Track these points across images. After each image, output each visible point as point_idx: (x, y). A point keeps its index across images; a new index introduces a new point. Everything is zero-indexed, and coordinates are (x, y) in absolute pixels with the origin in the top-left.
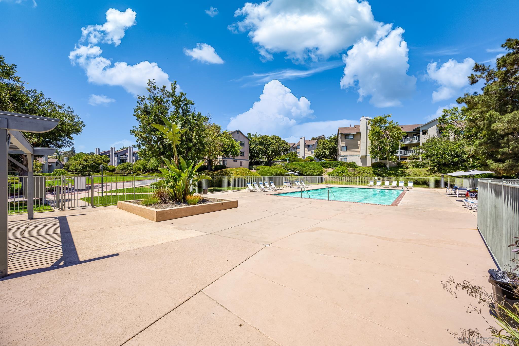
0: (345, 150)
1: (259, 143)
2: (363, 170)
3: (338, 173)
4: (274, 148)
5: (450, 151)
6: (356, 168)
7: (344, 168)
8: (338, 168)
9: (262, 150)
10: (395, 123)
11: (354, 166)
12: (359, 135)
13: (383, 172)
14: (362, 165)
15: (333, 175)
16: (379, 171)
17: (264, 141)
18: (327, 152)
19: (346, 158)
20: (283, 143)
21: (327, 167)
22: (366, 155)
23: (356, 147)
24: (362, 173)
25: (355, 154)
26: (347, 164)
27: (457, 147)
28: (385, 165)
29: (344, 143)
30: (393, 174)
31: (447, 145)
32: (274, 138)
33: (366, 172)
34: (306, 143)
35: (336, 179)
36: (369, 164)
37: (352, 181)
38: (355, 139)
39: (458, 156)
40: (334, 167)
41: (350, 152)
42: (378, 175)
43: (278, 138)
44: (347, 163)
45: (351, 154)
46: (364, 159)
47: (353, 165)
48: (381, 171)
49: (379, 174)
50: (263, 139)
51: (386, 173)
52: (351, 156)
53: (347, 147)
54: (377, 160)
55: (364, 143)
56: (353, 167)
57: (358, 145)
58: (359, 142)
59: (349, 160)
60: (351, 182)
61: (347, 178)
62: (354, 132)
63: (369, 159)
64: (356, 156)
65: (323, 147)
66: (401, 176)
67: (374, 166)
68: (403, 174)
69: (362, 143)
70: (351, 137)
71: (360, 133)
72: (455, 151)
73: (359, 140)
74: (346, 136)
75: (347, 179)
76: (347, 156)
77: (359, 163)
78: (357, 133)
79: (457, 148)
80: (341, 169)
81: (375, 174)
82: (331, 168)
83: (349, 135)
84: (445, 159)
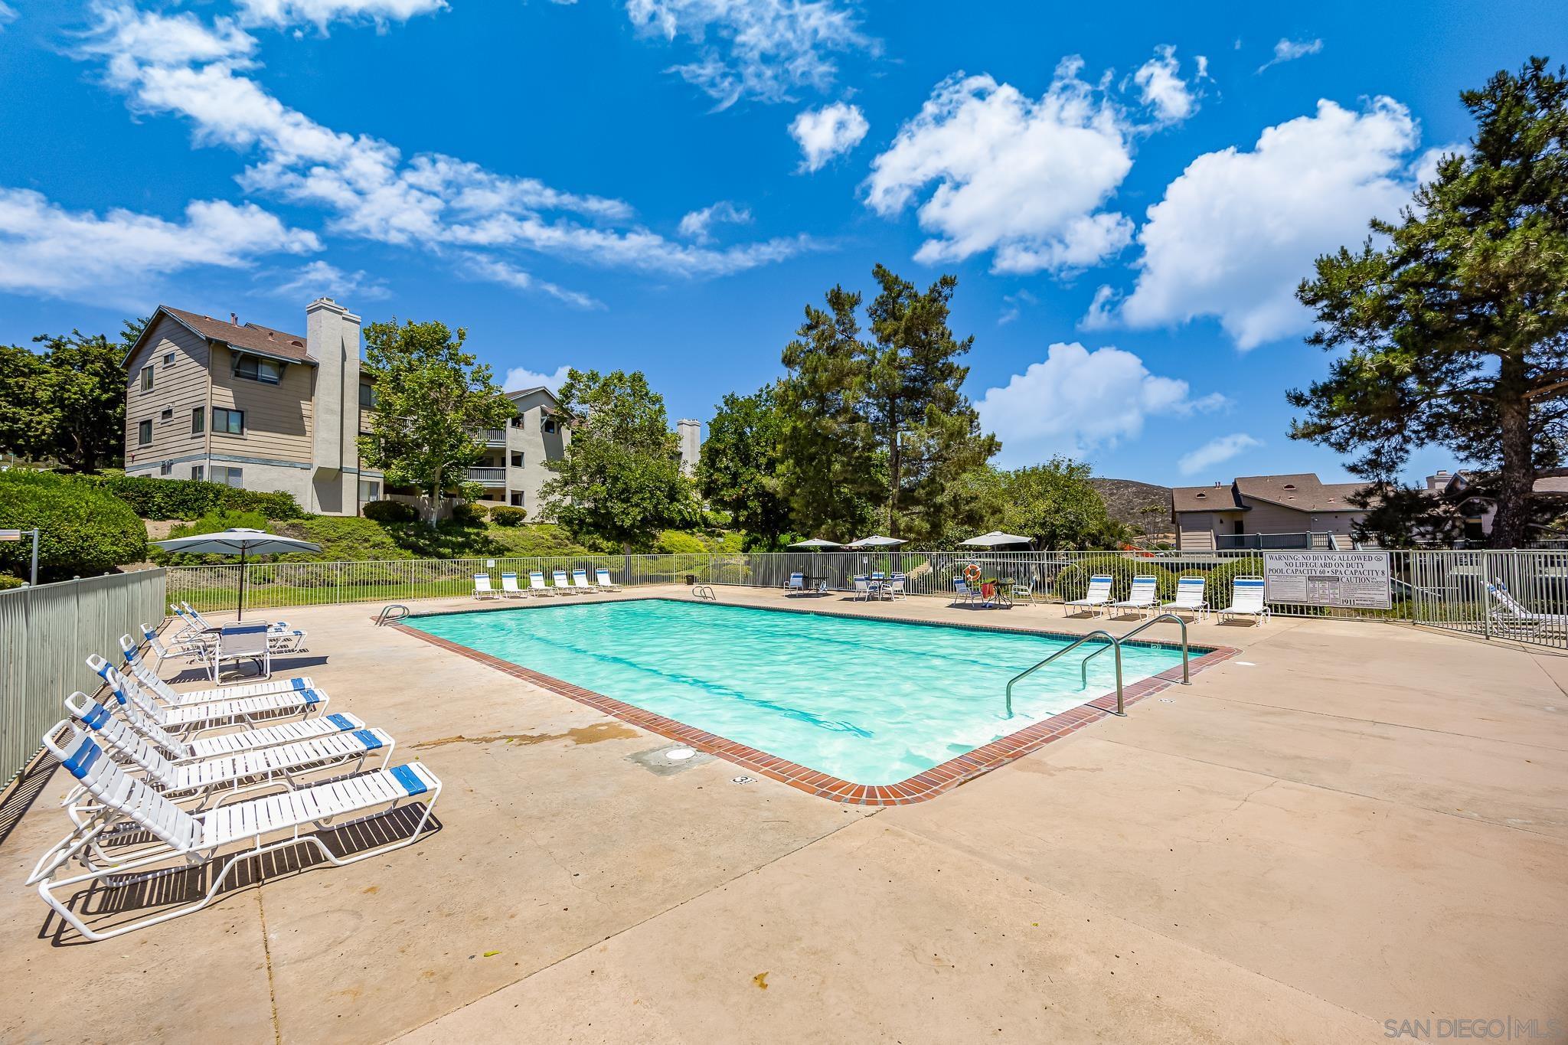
0: (234, 426)
6: (306, 520)
8: (212, 517)
11: (294, 510)
12: (306, 373)
13: (425, 539)
14: (317, 510)
16: (411, 535)
19: (237, 472)
22: (341, 469)
23: (295, 425)
24: (344, 543)
25: (285, 455)
26: (255, 499)
29: (231, 393)
30: (463, 546)
36: (349, 507)
38: (284, 383)
41: (257, 440)
44: (254, 495)
45: (266, 453)
46: (328, 483)
47: (280, 508)
48: (417, 537)
51: (439, 543)
52: (268, 462)
53: (245, 418)
55: (331, 411)
56: (291, 516)
57: (302, 417)
58: (305, 405)
59: (259, 481)
62: (292, 355)
63: (349, 482)
64: (292, 465)
67: (373, 511)
69: (321, 412)
70: (267, 372)
71: (313, 367)
73: (310, 395)
74: (243, 364)
76: (246, 460)
77: (308, 501)
78: (302, 361)
83: (256, 360)
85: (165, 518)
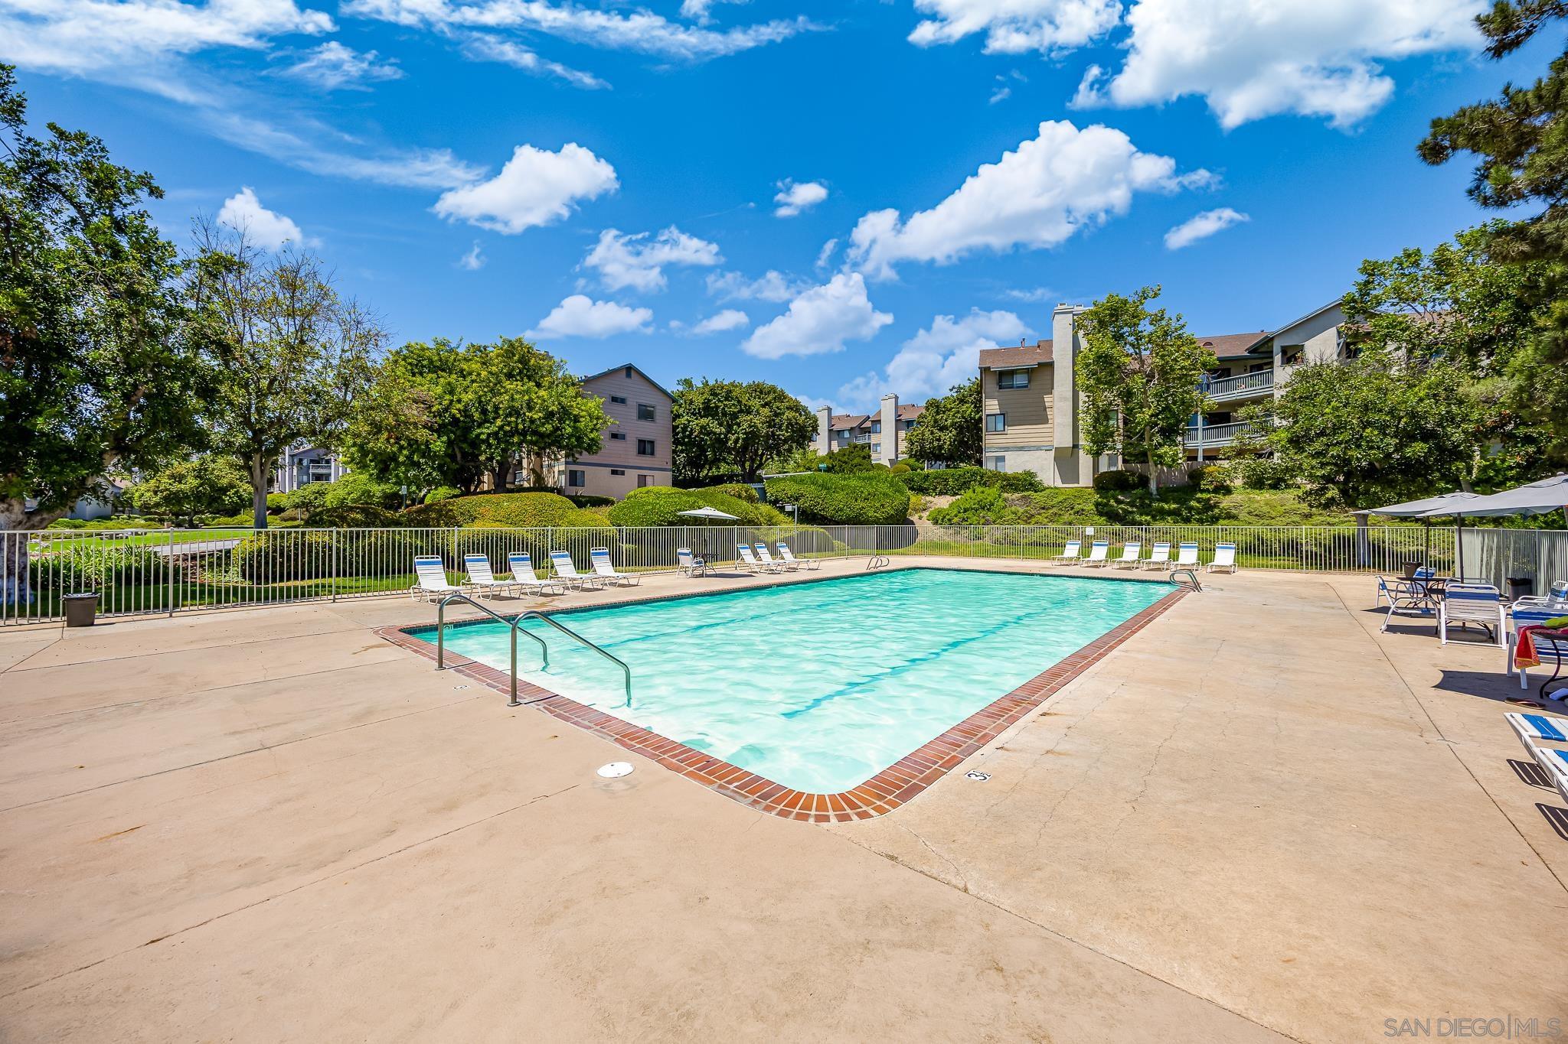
0: (1000, 426)
1: (704, 409)
2: (1061, 498)
3: (965, 511)
4: (750, 426)
5: (1391, 412)
6: (1036, 492)
7: (992, 492)
8: (970, 493)
9: (712, 432)
10: (1174, 319)
11: (1031, 484)
12: (1047, 372)
13: (1132, 506)
14: (1059, 484)
15: (949, 520)
16: (1121, 502)
17: (719, 401)
18: (948, 437)
19: (1002, 459)
20: (789, 408)
21: (934, 490)
22: (1075, 446)
23: (1040, 416)
24: (1055, 510)
25: (1034, 441)
26: (1005, 478)
27: (1422, 394)
28: (1144, 481)
29: (996, 402)
30: (1171, 513)
31: (1379, 390)
32: (759, 390)
33: (1072, 508)
34: (900, 416)
35: (957, 533)
36: (1086, 479)
37: (1013, 543)
38: (1033, 385)
39: (1427, 436)
40: (960, 489)
41: (1016, 434)
42: (1113, 517)
43: (773, 390)
44: (1005, 475)
45: (1020, 442)
46: (1066, 460)
47: (1026, 483)
48: (1127, 504)
49: (1117, 514)
50: (715, 395)
51: (1145, 509)
52: (1021, 449)
53: (1008, 418)
54: (1116, 464)
55: (1066, 399)
56: (1027, 490)
57: (1045, 409)
58: (1047, 398)
59: (1014, 464)
60: (1008, 546)
61: (996, 531)
62: (1031, 362)
63: (1085, 461)
64: (1039, 448)
65: (936, 421)
66: (1201, 521)
67: (1105, 484)
68: (1209, 515)
69: (1060, 400)
70: (1020, 380)
71: (1051, 365)
72: (1413, 415)
73: (1050, 390)
74: (1004, 378)
75: (998, 535)
76: (1007, 449)
77: (1048, 475)
78: (1039, 364)
79: (1421, 400)
80: (981, 496)
81: (1101, 514)
82: (946, 494)
83: (1011, 373)
84: (1372, 448)
85: (955, 494)
